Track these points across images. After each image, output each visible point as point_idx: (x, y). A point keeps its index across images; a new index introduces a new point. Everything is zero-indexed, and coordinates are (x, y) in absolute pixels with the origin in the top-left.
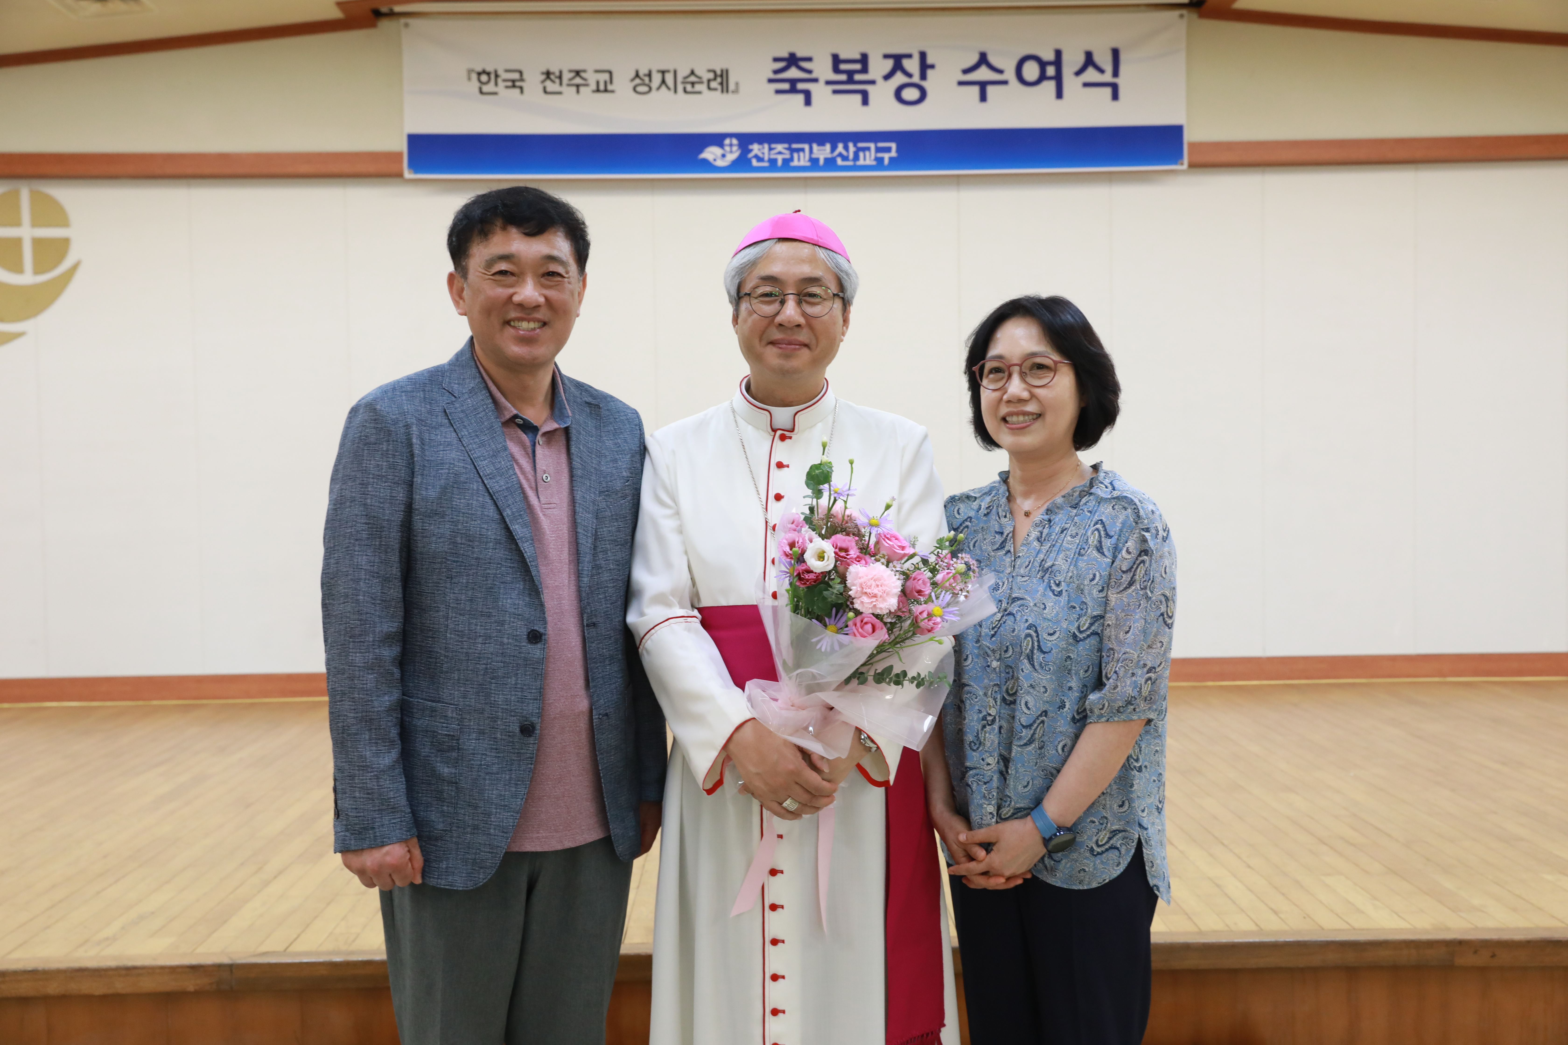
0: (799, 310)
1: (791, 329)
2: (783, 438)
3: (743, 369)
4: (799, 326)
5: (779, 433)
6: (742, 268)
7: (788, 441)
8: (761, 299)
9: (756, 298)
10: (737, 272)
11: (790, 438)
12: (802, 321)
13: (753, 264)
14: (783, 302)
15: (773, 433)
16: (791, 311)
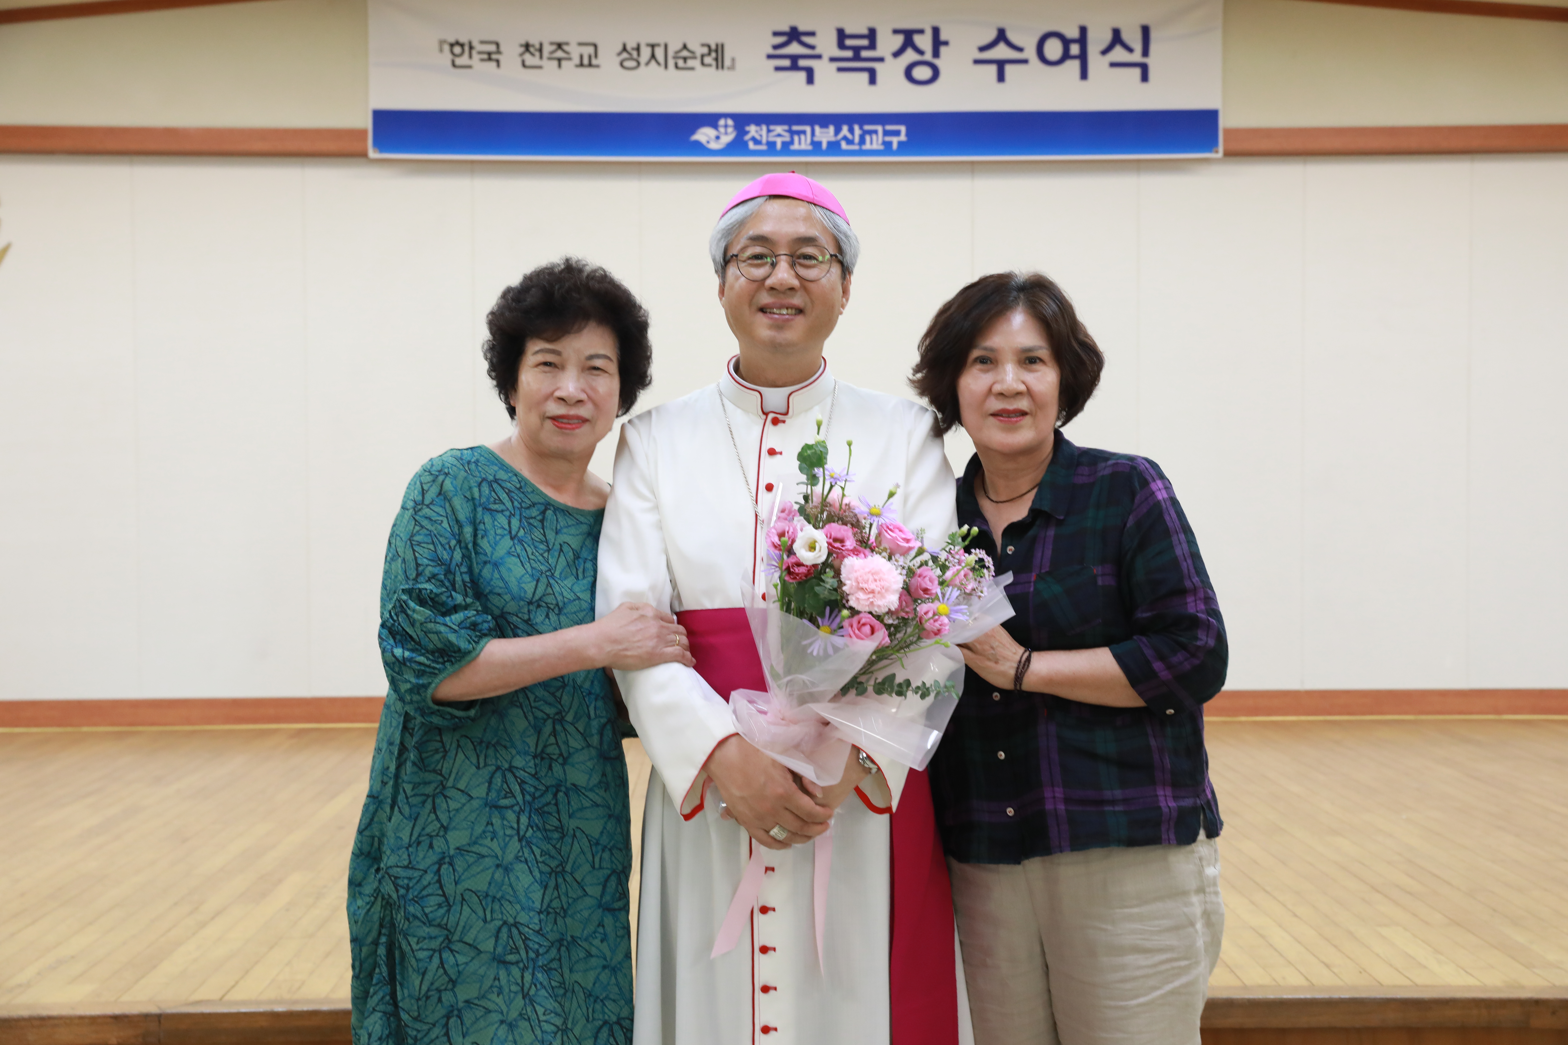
0: (793, 273)
1: (784, 293)
2: (775, 422)
3: (731, 346)
4: (792, 289)
5: (771, 416)
6: (729, 229)
7: (781, 425)
8: (749, 262)
9: (744, 261)
10: (723, 235)
11: (784, 422)
12: (796, 283)
13: (741, 224)
14: (774, 265)
15: (764, 417)
16: (783, 274)
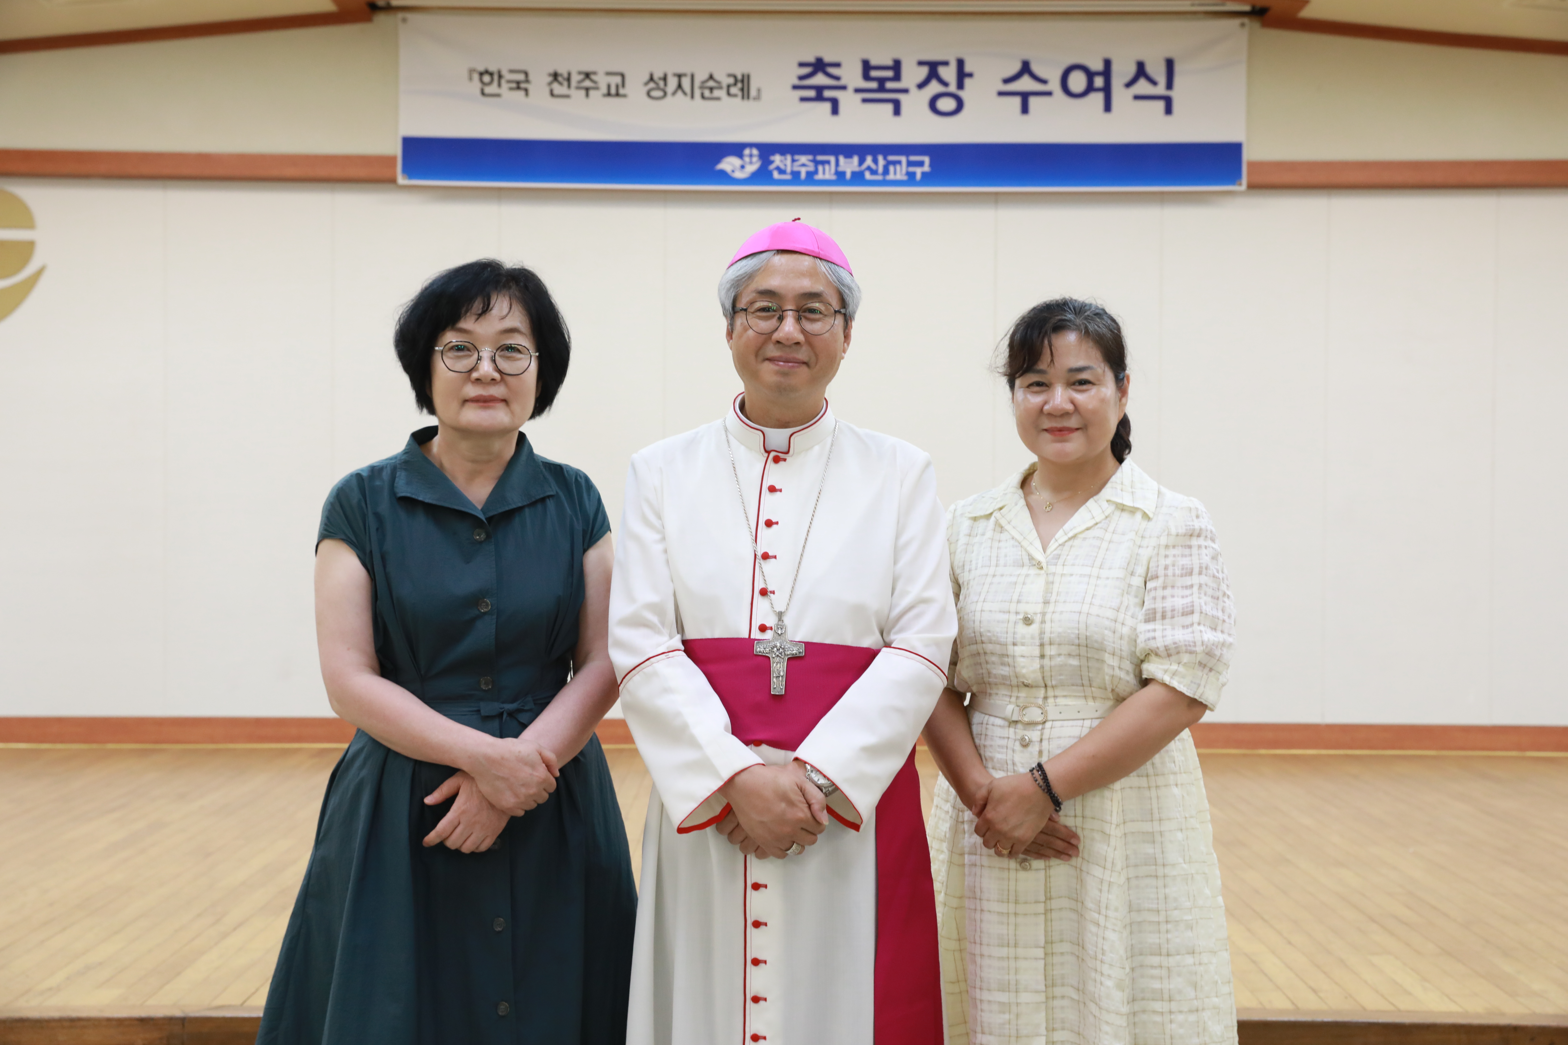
0: (798, 327)
1: (790, 346)
2: (777, 460)
3: (737, 386)
4: (798, 343)
5: (773, 454)
6: (738, 280)
7: (782, 463)
8: (759, 314)
9: (753, 313)
11: (785, 460)
12: (801, 338)
13: (749, 277)
14: (781, 319)
15: (766, 455)
16: (789, 327)
